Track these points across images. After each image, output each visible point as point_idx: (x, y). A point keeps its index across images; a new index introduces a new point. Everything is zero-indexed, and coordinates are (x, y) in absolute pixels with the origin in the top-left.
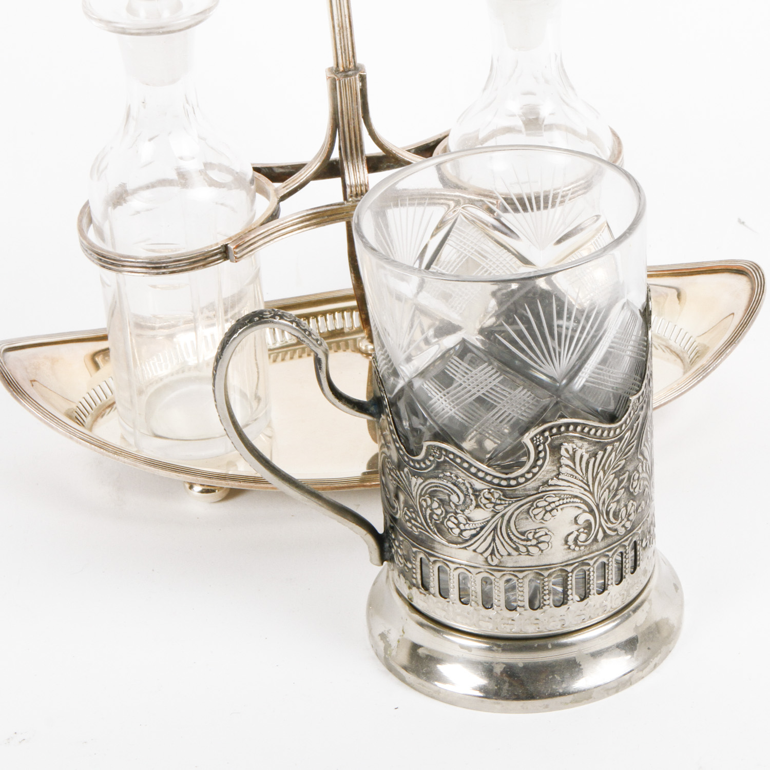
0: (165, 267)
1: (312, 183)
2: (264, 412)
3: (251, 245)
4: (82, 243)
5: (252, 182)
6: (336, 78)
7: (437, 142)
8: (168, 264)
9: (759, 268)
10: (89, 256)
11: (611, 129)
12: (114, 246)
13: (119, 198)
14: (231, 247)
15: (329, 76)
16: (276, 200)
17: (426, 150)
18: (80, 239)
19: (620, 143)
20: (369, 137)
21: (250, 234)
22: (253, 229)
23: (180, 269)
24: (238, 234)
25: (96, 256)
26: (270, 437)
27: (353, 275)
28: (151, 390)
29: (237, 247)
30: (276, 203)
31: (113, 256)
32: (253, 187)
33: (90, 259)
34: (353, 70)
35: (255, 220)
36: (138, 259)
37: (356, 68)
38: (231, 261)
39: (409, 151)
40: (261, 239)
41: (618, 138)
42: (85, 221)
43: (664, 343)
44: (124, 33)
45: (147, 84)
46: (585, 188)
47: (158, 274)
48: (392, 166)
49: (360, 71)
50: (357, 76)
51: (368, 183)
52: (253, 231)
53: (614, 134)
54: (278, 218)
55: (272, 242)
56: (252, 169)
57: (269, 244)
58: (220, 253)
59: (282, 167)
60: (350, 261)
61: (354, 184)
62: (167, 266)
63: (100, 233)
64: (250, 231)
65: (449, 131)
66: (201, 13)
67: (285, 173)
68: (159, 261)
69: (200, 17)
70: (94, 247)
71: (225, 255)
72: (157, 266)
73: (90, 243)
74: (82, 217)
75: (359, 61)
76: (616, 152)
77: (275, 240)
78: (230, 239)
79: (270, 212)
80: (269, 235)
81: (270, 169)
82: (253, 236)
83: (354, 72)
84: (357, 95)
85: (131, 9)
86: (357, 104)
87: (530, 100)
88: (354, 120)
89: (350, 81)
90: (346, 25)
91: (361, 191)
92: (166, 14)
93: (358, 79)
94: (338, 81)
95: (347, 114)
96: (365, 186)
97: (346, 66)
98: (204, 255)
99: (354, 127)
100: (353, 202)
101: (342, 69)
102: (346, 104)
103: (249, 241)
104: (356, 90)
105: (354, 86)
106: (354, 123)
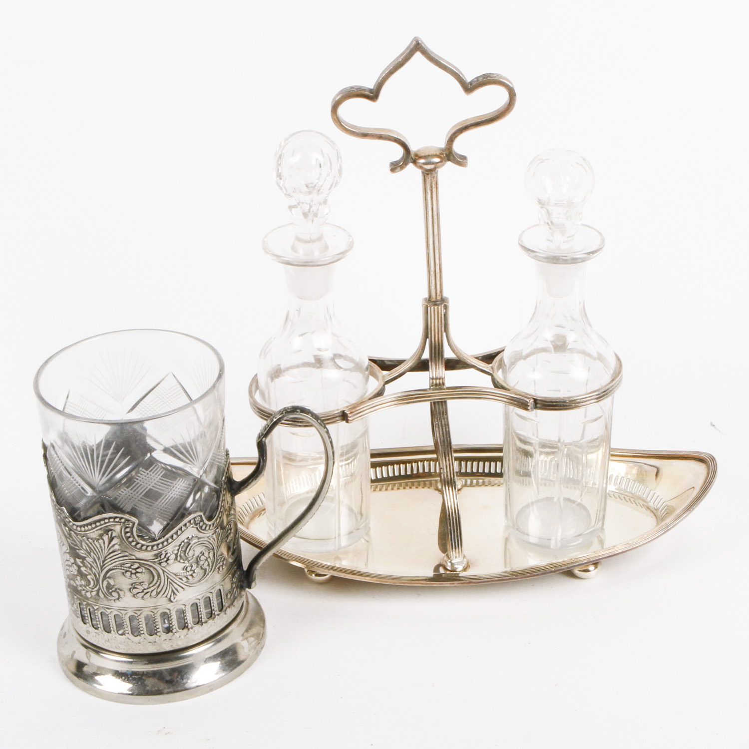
0: (301, 422)
1: (408, 373)
2: (364, 524)
3: (361, 412)
5: (367, 369)
6: (429, 306)
7: (498, 353)
9: (714, 459)
13: (276, 373)
14: (347, 412)
15: (424, 303)
16: (382, 383)
17: (489, 358)
19: (621, 366)
20: (449, 346)
21: (361, 405)
22: (363, 402)
24: (353, 404)
26: (367, 541)
28: (291, 502)
29: (351, 413)
30: (382, 385)
32: (367, 373)
35: (366, 395)
37: (443, 300)
38: (347, 422)
39: (477, 358)
40: (368, 409)
41: (621, 362)
42: (254, 388)
45: (301, 299)
49: (445, 302)
50: (443, 305)
54: (382, 395)
55: (375, 412)
56: (368, 360)
57: (373, 413)
58: (339, 416)
59: (390, 361)
61: (435, 377)
64: (361, 403)
65: (505, 347)
66: (341, 253)
67: (391, 365)
69: (339, 257)
70: (257, 404)
71: (343, 417)
74: (253, 384)
75: (445, 295)
76: (617, 372)
77: (378, 410)
78: (347, 407)
79: (376, 391)
80: (374, 407)
81: (383, 361)
82: (362, 406)
83: (440, 302)
84: (441, 318)
85: (294, 249)
86: (441, 324)
87: (560, 331)
88: (438, 334)
89: (438, 308)
90: (438, 271)
91: (440, 383)
92: (317, 253)
93: (443, 307)
94: (429, 308)
95: (435, 330)
96: (442, 379)
97: (436, 298)
98: (327, 416)
99: (438, 339)
100: (433, 390)
101: (434, 300)
102: (434, 323)
103: (360, 409)
104: (441, 315)
105: (440, 312)
106: (438, 337)
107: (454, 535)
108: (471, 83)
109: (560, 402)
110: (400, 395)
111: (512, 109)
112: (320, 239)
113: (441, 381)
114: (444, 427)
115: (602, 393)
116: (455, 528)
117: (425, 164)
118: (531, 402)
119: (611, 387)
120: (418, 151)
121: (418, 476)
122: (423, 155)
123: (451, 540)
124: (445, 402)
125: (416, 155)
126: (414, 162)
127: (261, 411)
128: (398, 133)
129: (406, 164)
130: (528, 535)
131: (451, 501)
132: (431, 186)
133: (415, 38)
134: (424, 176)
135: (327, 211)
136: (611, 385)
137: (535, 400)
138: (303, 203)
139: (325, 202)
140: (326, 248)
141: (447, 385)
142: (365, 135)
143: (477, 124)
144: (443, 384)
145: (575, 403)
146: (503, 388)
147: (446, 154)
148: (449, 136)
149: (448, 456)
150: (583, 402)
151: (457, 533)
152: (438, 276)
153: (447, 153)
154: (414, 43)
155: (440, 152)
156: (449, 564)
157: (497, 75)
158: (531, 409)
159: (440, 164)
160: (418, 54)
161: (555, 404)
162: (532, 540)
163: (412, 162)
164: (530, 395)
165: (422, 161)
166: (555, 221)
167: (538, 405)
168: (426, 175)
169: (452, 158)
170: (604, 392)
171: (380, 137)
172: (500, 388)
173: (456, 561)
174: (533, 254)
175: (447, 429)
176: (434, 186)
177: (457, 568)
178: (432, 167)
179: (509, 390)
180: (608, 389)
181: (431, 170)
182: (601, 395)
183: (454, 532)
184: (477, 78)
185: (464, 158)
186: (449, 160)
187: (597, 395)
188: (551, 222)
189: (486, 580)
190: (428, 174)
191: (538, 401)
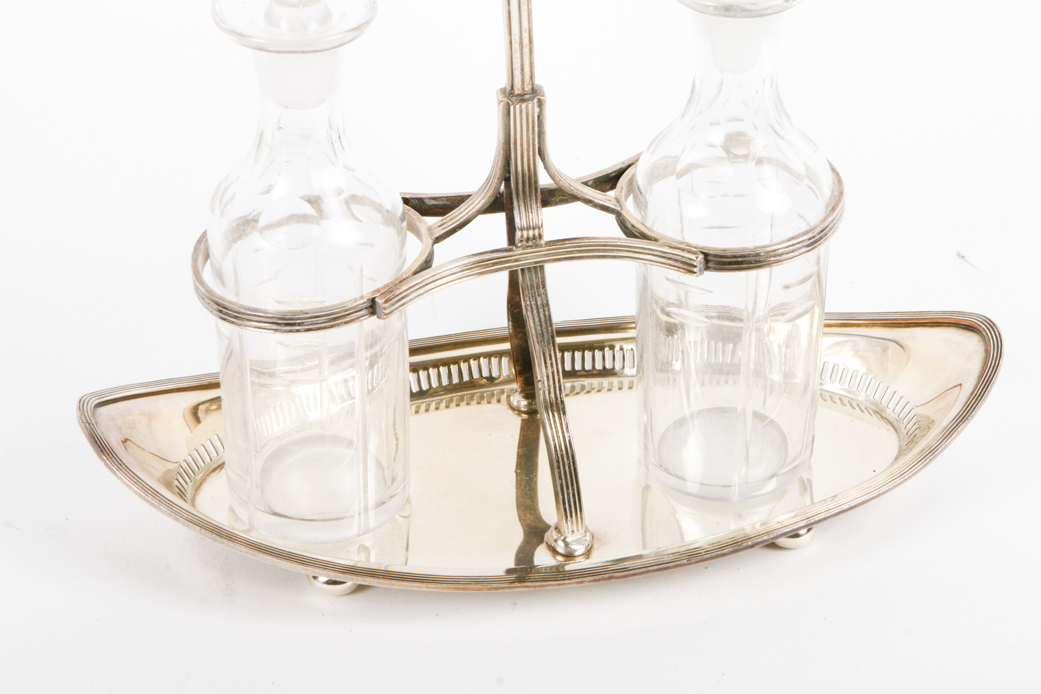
0: (299, 324)
3: (403, 298)
4: (197, 289)
5: (403, 218)
6: (510, 103)
7: (620, 173)
8: (304, 321)
9: (995, 325)
10: (207, 306)
11: (829, 162)
12: (237, 294)
14: (379, 301)
15: (501, 100)
16: (431, 242)
17: (608, 181)
18: (195, 283)
19: (840, 181)
20: (545, 171)
21: (402, 286)
22: (404, 279)
23: (318, 326)
24: (387, 285)
25: (216, 307)
26: (406, 518)
27: (511, 323)
29: (386, 301)
30: (430, 246)
31: (237, 309)
32: (403, 225)
33: (207, 308)
35: (406, 267)
36: (268, 313)
37: (535, 91)
38: (378, 317)
39: (585, 183)
40: (413, 291)
41: (838, 174)
42: (200, 259)
43: (874, 408)
44: (261, 49)
45: (285, 107)
46: (808, 246)
47: (290, 331)
48: (566, 200)
49: (539, 95)
50: (535, 101)
51: (542, 226)
52: (405, 281)
53: (833, 169)
54: (430, 267)
55: (426, 294)
56: (401, 202)
57: (422, 296)
58: (366, 308)
59: (434, 199)
60: (508, 308)
61: (525, 226)
62: (303, 323)
63: (219, 275)
64: (401, 282)
67: (438, 205)
68: (293, 317)
69: (355, 34)
70: (213, 295)
71: (371, 310)
72: (288, 323)
73: (209, 291)
74: (197, 256)
75: (537, 81)
76: (836, 193)
77: (430, 292)
78: (378, 291)
79: (423, 258)
80: (423, 286)
81: (421, 200)
82: (405, 288)
83: (531, 95)
84: (533, 122)
85: (270, 19)
86: (533, 134)
87: (735, 127)
88: (528, 151)
89: (527, 107)
90: (526, 41)
91: (534, 235)
93: (536, 105)
94: (512, 107)
95: (522, 145)
96: (539, 228)
97: (523, 89)
98: (347, 310)
99: (529, 160)
100: (523, 249)
101: (517, 92)
102: (521, 134)
103: (401, 293)
104: (533, 117)
105: (530, 112)
106: (529, 155)
107: (568, 494)
109: (749, 256)
110: (466, 261)
113: (537, 232)
114: (541, 310)
115: (819, 234)
116: (569, 482)
118: (699, 259)
119: (832, 221)
121: (472, 384)
123: (564, 504)
124: (542, 268)
127: (224, 308)
130: (684, 479)
131: (558, 437)
136: (831, 219)
137: (706, 255)
140: (326, 17)
141: (547, 237)
144: (540, 236)
145: (774, 256)
146: (644, 236)
149: (551, 359)
150: (788, 253)
151: (573, 490)
152: (526, 50)
156: (561, 543)
158: (700, 270)
161: (740, 259)
162: (693, 487)
164: (695, 248)
167: (710, 265)
170: (822, 231)
172: (637, 237)
173: (574, 538)
175: (547, 313)
177: (575, 551)
179: (656, 240)
180: (828, 226)
182: (817, 237)
183: (568, 489)
187: (810, 239)
189: (637, 571)
191: (710, 258)
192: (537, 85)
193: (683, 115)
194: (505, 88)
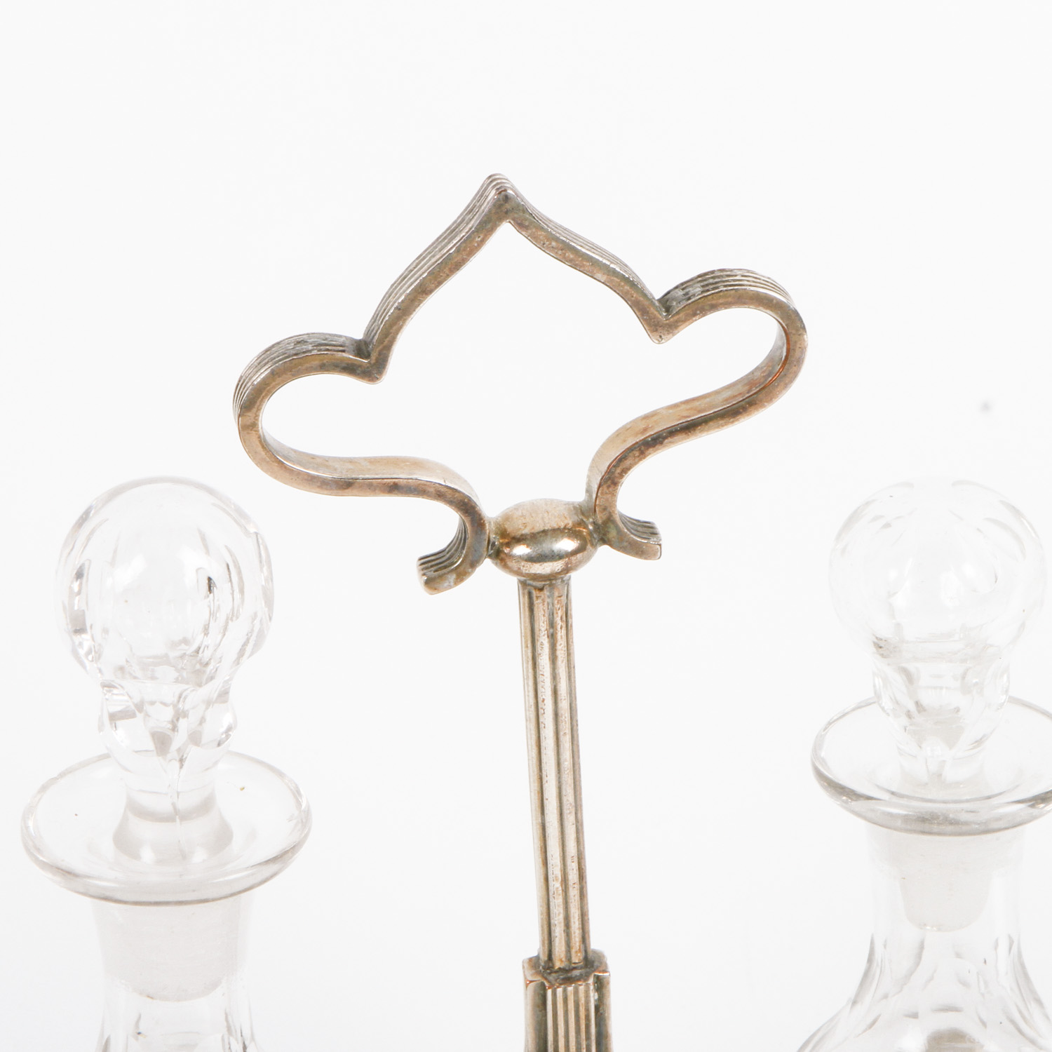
6: (547, 984)
15: (530, 979)
34: (581, 968)
37: (591, 963)
44: (106, 899)
49: (593, 971)
50: (591, 981)
75: (595, 944)
83: (583, 971)
84: (588, 1017)
85: (124, 843)
86: (588, 1038)
87: (947, 1022)
89: (576, 992)
90: (573, 876)
92: (199, 856)
93: (592, 987)
94: (549, 992)
97: (569, 959)
101: (558, 965)
104: (587, 1010)
105: (582, 1001)
108: (666, 302)
111: (796, 374)
112: (206, 806)
117: (531, 559)
120: (507, 517)
122: (526, 531)
125: (503, 533)
126: (498, 555)
128: (445, 470)
129: (474, 564)
132: (552, 624)
133: (492, 179)
134: (530, 594)
135: (227, 720)
138: (152, 703)
139: (223, 696)
140: (223, 838)
142: (345, 485)
143: (689, 428)
147: (594, 523)
148: (604, 468)
152: (574, 893)
153: (600, 522)
154: (492, 194)
155: (576, 518)
157: (747, 274)
159: (579, 556)
160: (506, 230)
163: (490, 556)
165: (521, 550)
166: (927, 698)
168: (535, 593)
169: (613, 534)
171: (394, 488)
174: (859, 805)
176: (559, 623)
178: (557, 566)
181: (551, 579)
184: (683, 286)
185: (648, 530)
186: (604, 540)
188: (917, 703)
190: (541, 589)
192: (594, 952)
193: (855, 1002)
194: (538, 958)
